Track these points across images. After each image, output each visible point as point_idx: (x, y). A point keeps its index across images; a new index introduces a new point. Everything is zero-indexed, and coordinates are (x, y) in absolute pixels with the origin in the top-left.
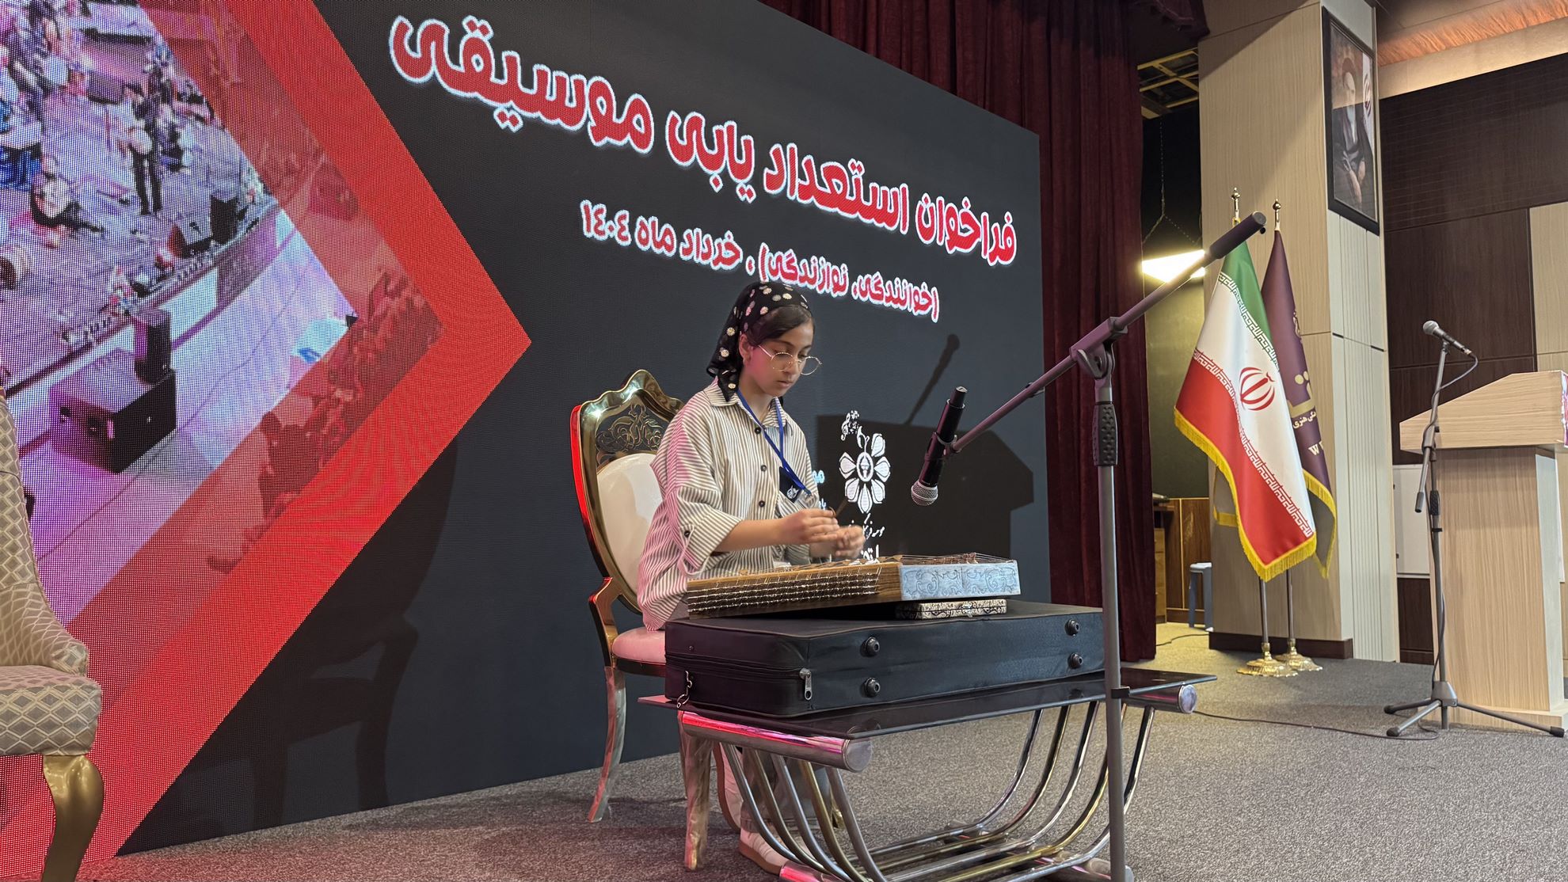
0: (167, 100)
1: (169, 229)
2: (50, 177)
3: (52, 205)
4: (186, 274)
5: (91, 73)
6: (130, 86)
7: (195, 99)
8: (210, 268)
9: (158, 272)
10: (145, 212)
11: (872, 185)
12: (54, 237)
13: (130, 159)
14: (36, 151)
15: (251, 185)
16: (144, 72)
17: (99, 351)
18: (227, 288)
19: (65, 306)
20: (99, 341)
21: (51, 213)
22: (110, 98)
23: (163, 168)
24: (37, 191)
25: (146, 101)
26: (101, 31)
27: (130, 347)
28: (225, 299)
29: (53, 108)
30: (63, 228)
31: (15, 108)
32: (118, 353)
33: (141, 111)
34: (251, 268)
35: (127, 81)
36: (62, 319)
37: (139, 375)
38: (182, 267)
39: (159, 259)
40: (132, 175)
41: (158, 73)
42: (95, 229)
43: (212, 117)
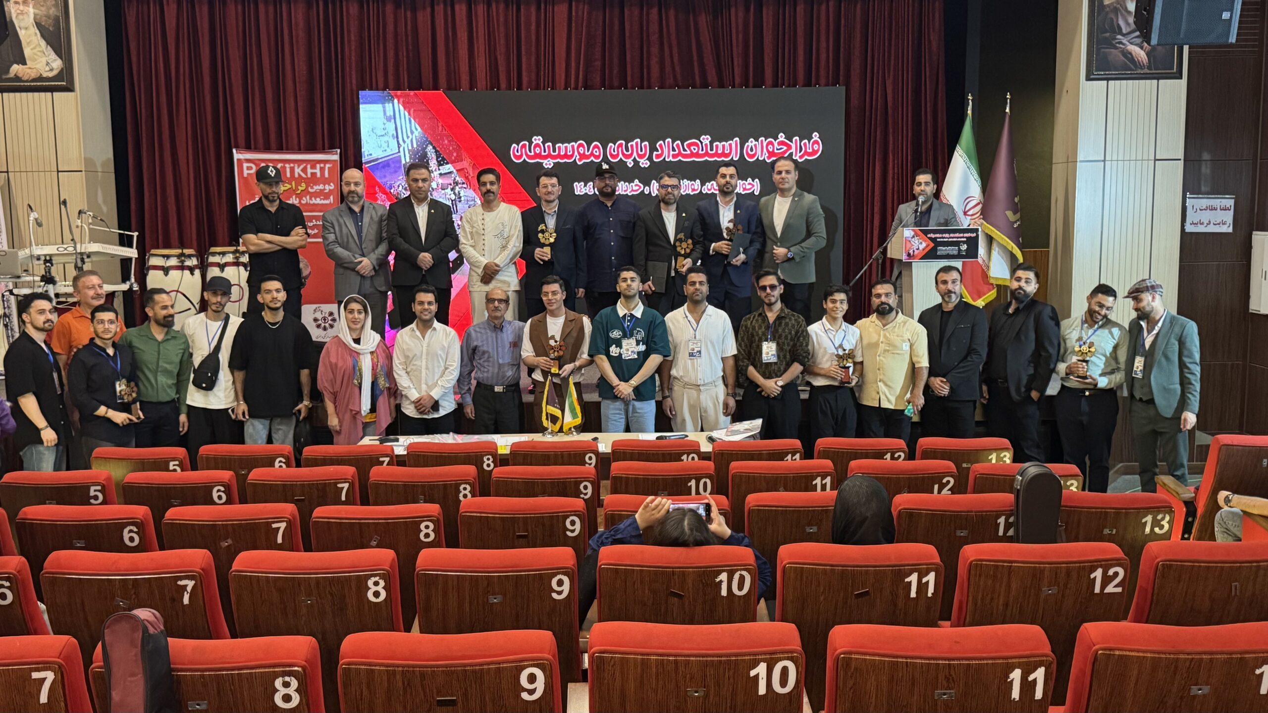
10: (454, 213)
11: (715, 144)
13: (450, 202)
23: (457, 202)
25: (453, 187)
35: (448, 183)
43: (467, 186)
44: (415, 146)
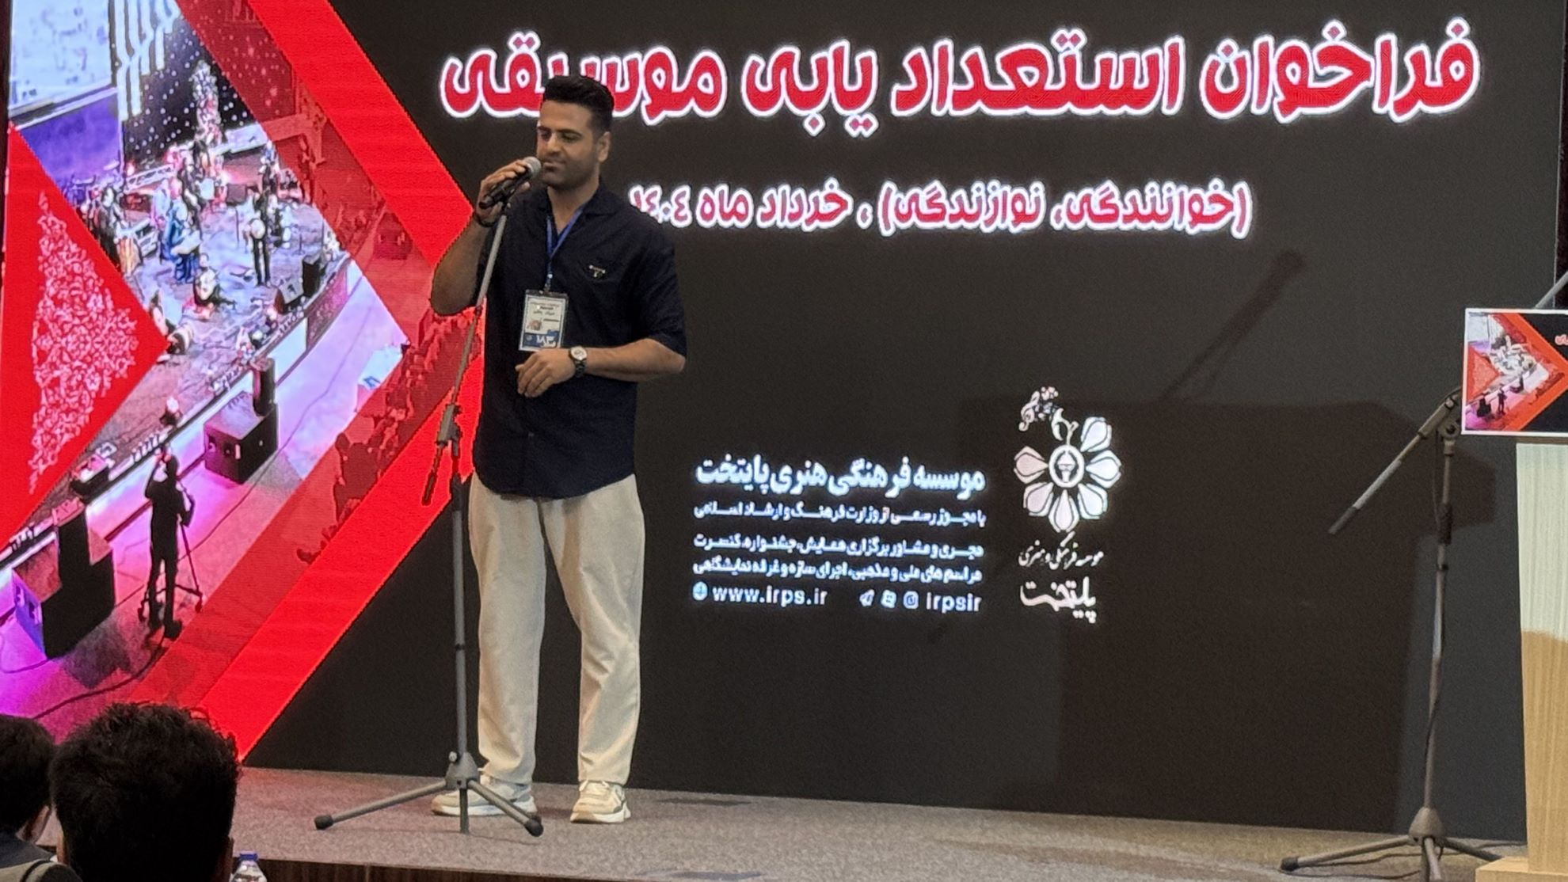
0: (274, 191)
1: (274, 293)
2: (204, 269)
3: (205, 290)
4: (286, 327)
5: (228, 185)
6: (251, 188)
7: (292, 185)
8: (301, 319)
9: (267, 328)
10: (260, 283)
11: (1098, 58)
12: (205, 313)
13: (251, 245)
14: (196, 252)
15: (330, 246)
16: (259, 174)
17: (232, 393)
18: (312, 334)
19: (212, 362)
20: (232, 385)
21: (204, 296)
22: (239, 200)
23: (271, 246)
24: (197, 282)
25: (261, 197)
26: (234, 151)
27: (250, 390)
28: (310, 343)
29: (207, 218)
30: (211, 305)
31: (186, 225)
32: (242, 394)
33: (259, 205)
34: (330, 315)
35: (249, 184)
36: (210, 373)
37: (255, 409)
38: (282, 323)
39: (268, 318)
40: (251, 256)
41: (268, 171)
42: (229, 303)
43: (304, 196)
44: (160, 64)
